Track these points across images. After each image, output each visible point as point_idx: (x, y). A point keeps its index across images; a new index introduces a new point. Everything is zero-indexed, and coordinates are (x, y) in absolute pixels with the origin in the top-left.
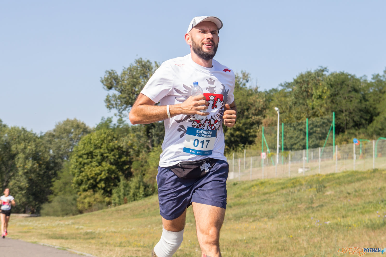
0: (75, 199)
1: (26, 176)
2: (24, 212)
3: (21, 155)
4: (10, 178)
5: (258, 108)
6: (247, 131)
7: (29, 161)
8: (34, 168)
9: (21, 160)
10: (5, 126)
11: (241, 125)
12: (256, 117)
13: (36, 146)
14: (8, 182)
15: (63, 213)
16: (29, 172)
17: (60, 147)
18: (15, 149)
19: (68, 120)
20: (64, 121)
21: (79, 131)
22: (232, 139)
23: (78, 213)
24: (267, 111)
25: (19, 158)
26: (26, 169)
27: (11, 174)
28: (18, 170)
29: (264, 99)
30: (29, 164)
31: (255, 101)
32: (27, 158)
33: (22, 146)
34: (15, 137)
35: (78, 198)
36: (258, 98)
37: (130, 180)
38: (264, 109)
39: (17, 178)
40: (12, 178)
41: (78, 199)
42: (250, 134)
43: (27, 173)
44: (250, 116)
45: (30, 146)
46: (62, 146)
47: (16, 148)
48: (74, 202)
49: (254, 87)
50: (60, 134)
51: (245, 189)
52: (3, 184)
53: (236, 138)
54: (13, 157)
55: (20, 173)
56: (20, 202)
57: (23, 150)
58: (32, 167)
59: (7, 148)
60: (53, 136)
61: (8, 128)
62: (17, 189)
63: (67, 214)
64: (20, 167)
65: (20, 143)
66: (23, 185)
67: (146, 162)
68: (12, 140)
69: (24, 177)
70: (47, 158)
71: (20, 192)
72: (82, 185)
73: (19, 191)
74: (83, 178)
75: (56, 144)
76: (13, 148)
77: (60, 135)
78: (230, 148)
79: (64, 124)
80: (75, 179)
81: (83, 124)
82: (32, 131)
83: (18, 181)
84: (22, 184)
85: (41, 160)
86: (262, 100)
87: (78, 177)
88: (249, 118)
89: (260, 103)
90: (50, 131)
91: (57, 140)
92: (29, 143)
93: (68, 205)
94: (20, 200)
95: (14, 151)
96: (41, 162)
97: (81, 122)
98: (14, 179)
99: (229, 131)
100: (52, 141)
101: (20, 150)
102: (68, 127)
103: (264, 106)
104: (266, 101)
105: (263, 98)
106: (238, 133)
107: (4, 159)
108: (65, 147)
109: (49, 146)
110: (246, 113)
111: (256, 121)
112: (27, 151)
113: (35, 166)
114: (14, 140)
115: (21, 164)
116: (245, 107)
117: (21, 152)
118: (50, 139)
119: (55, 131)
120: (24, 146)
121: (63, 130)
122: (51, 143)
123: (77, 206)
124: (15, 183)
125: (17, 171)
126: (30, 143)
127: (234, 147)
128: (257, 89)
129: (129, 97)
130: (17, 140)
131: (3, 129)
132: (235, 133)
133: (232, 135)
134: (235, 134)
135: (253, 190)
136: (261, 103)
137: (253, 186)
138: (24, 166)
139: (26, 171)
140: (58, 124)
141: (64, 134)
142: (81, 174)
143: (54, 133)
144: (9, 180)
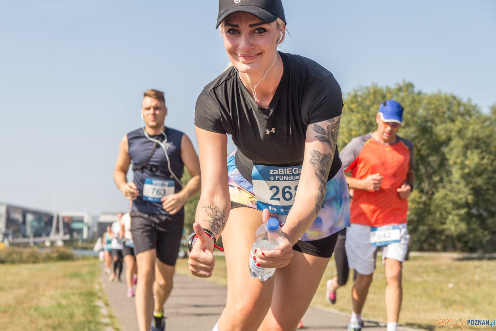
3: (457, 143)
4: (435, 186)
7: (472, 153)
8: (482, 165)
9: (456, 151)
10: (419, 94)
14: (431, 193)
16: (473, 174)
18: (442, 133)
25: (452, 149)
26: (467, 166)
27: (437, 178)
28: (451, 170)
30: (474, 159)
32: (467, 147)
33: (458, 124)
34: (442, 110)
39: (448, 186)
40: (440, 185)
43: (469, 174)
47: (446, 131)
52: (420, 197)
54: (439, 146)
56: (456, 230)
57: (460, 133)
59: (427, 131)
61: (427, 96)
62: (449, 206)
64: (455, 163)
65: (452, 120)
66: (461, 199)
68: (437, 114)
69: (463, 183)
73: (453, 209)
76: (439, 130)
83: (451, 191)
84: (461, 196)
95: (442, 136)
98: (444, 188)
101: (453, 134)
107: (422, 152)
112: (469, 133)
113: (485, 161)
114: (441, 115)
115: (457, 157)
117: (456, 137)
120: (461, 124)
124: (446, 195)
125: (449, 173)
130: (447, 115)
131: (418, 98)
138: (463, 161)
139: (467, 171)
144: (434, 190)
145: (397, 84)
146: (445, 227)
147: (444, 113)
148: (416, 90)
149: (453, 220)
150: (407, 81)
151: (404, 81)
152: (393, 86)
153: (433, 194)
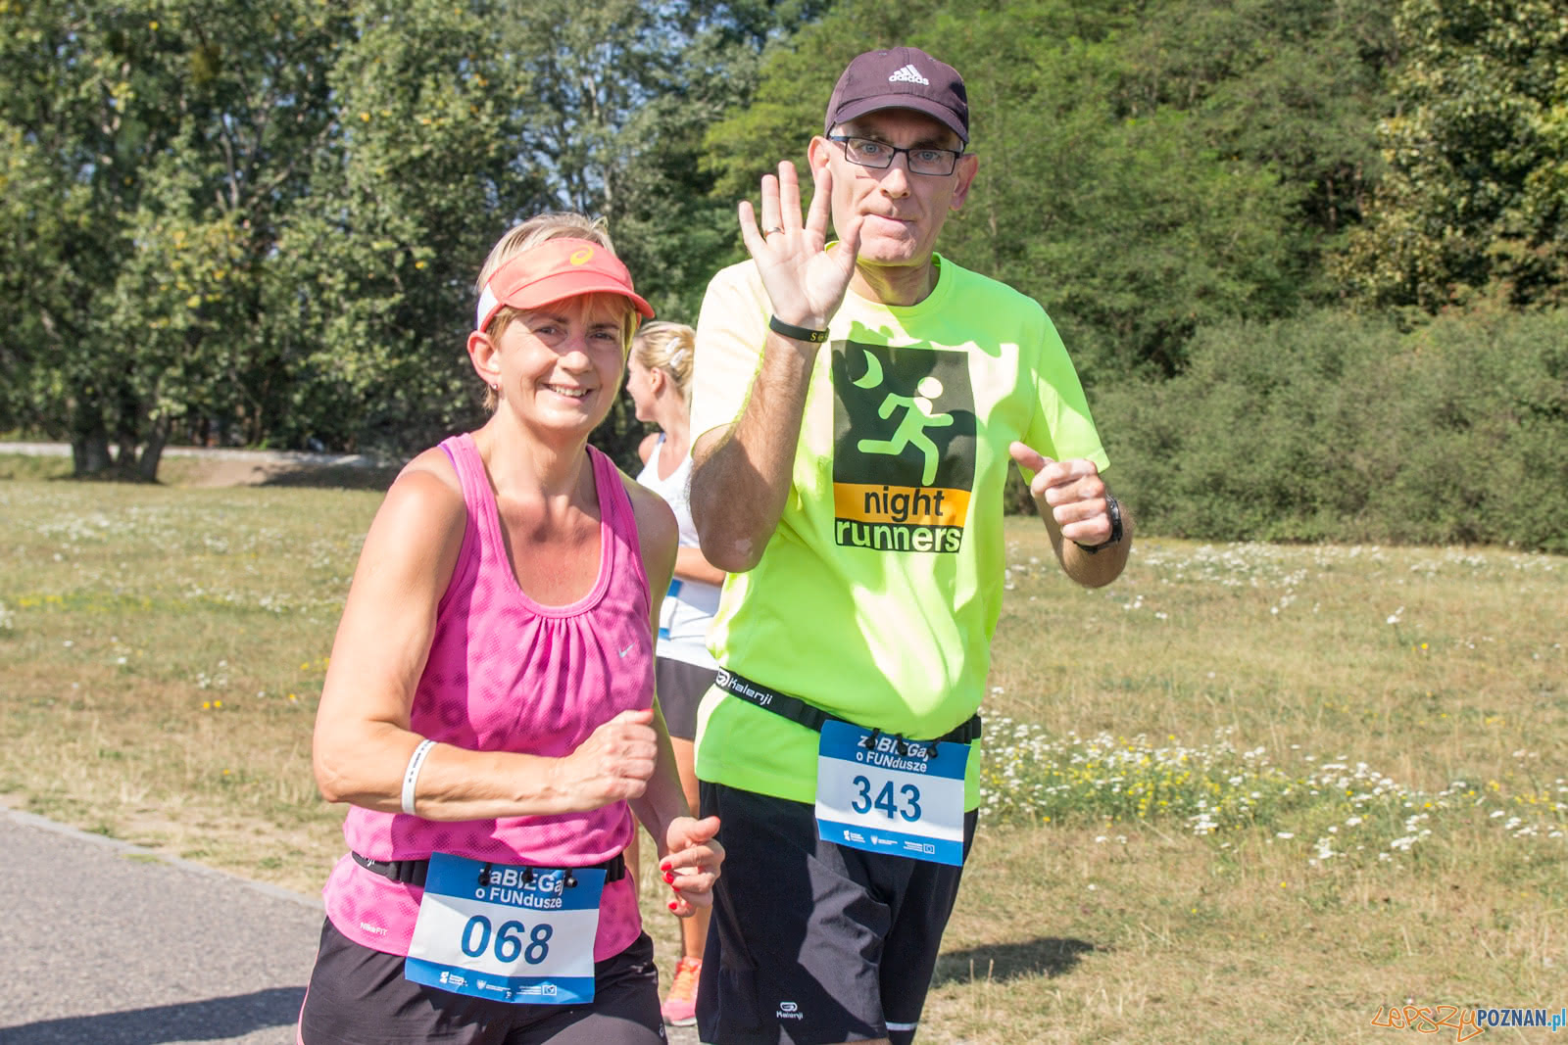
146: (319, 357)
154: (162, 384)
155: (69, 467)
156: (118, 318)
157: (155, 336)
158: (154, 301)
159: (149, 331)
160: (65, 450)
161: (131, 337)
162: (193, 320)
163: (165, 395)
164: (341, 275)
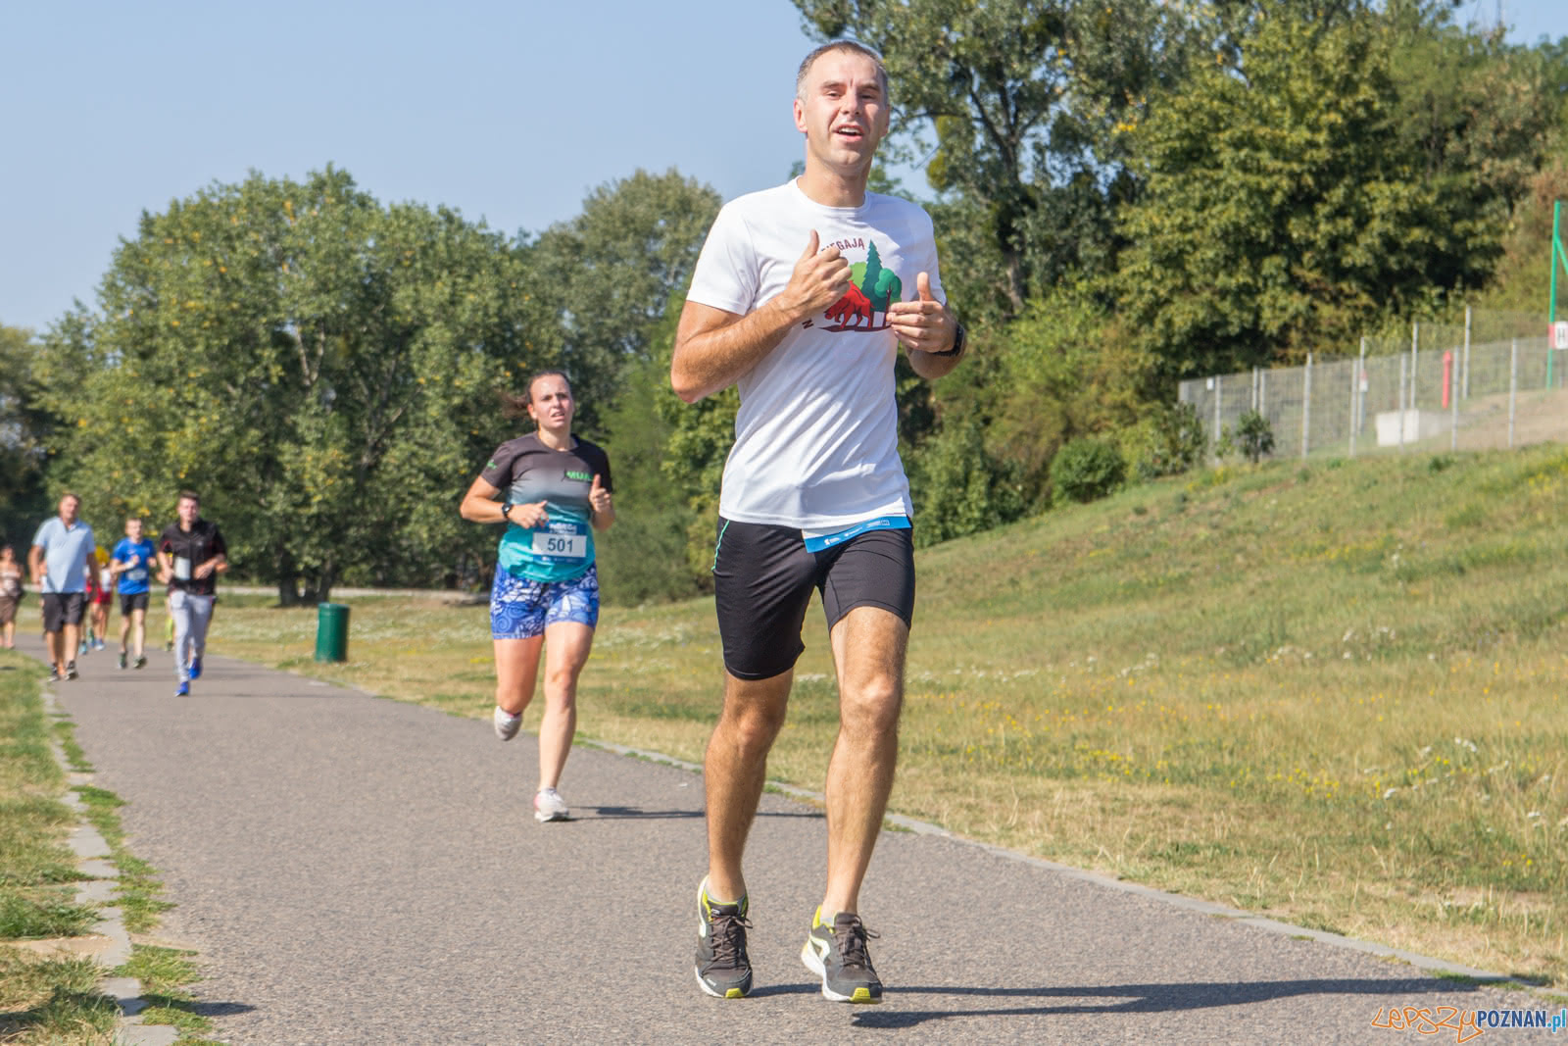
0: (677, 529)
1: (460, 423)
2: (451, 583)
3: (437, 333)
4: (389, 430)
5: (1511, 121)
6: (1459, 228)
7: (471, 358)
8: (489, 390)
9: (436, 354)
10: (363, 202)
11: (1430, 199)
12: (1498, 163)
13: (503, 296)
14: (379, 449)
15: (626, 587)
16: (472, 406)
17: (606, 296)
18: (408, 307)
19: (640, 179)
20: (624, 181)
21: (688, 229)
22: (1392, 262)
23: (691, 587)
24: (1553, 136)
25: (426, 347)
26: (460, 391)
27: (394, 414)
28: (424, 397)
29: (1538, 82)
30: (472, 374)
31: (1495, 91)
32: (461, 345)
33: (441, 290)
34: (408, 254)
35: (692, 522)
36: (1508, 78)
37: (928, 447)
38: (1537, 125)
39: (418, 432)
40: (399, 431)
41: (691, 530)
42: (1470, 243)
43: (462, 409)
44: (1473, 158)
45: (474, 291)
46: (617, 294)
47: (416, 302)
48: (673, 541)
49: (1487, 25)
50: (608, 238)
51: (1492, 490)
52: (358, 457)
53: (1409, 259)
54: (401, 338)
55: (434, 412)
56: (432, 538)
57: (448, 309)
58: (481, 383)
59: (377, 303)
60: (578, 248)
61: (379, 211)
62: (420, 482)
63: (643, 595)
64: (431, 383)
65: (430, 278)
66: (447, 463)
67: (996, 365)
68: (398, 263)
69: (450, 427)
70: (550, 345)
71: (431, 496)
72: (710, 464)
73: (430, 490)
74: (714, 436)
75: (590, 283)
76: (402, 298)
77: (605, 244)
78: (1383, 304)
79: (624, 195)
80: (677, 439)
81: (705, 193)
82: (483, 225)
83: (424, 446)
84: (442, 459)
85: (523, 357)
86: (1526, 87)
87: (690, 428)
88: (1469, 168)
89: (1520, 96)
90: (563, 226)
91: (593, 268)
92: (469, 278)
93: (650, 554)
94: (431, 529)
95: (408, 313)
96: (523, 365)
97: (701, 186)
98: (408, 438)
99: (1376, 225)
100: (571, 270)
101: (430, 311)
102: (641, 210)
103: (1536, 114)
104: (1544, 90)
105: (1531, 79)
106: (1417, 234)
107: (362, 350)
108: (627, 296)
109: (558, 290)
110: (1453, 146)
111: (1498, 183)
112: (465, 316)
113: (496, 381)
114: (407, 263)
115: (435, 370)
116: (1450, 120)
117: (436, 319)
118: (559, 260)
119: (582, 226)
120: (447, 290)
121: (618, 224)
122: (566, 280)
123: (687, 560)
124: (412, 456)
125: (420, 401)
126: (477, 276)
127: (1401, 297)
128: (1500, 37)
129: (920, 68)
130: (418, 265)
131: (358, 214)
132: (1405, 235)
133: (1391, 244)
134: (1406, 241)
135: (1534, 491)
136: (1525, 99)
137: (1531, 474)
138: (449, 380)
139: (456, 401)
140: (596, 196)
141: (625, 237)
142: (707, 416)
143: (580, 237)
144: (386, 441)
145: (315, 175)
146: (407, 529)
147: (413, 260)
148: (357, 190)
149: (427, 515)
150: (336, 168)
151: (329, 170)
152: (302, 180)
153: (384, 451)
154: (307, 549)
155: (276, 602)
156: (277, 508)
157: (304, 521)
158: (298, 498)
159: (299, 516)
160: (274, 592)
161: (287, 518)
162: (324, 508)
163: (309, 554)
164: (422, 476)
